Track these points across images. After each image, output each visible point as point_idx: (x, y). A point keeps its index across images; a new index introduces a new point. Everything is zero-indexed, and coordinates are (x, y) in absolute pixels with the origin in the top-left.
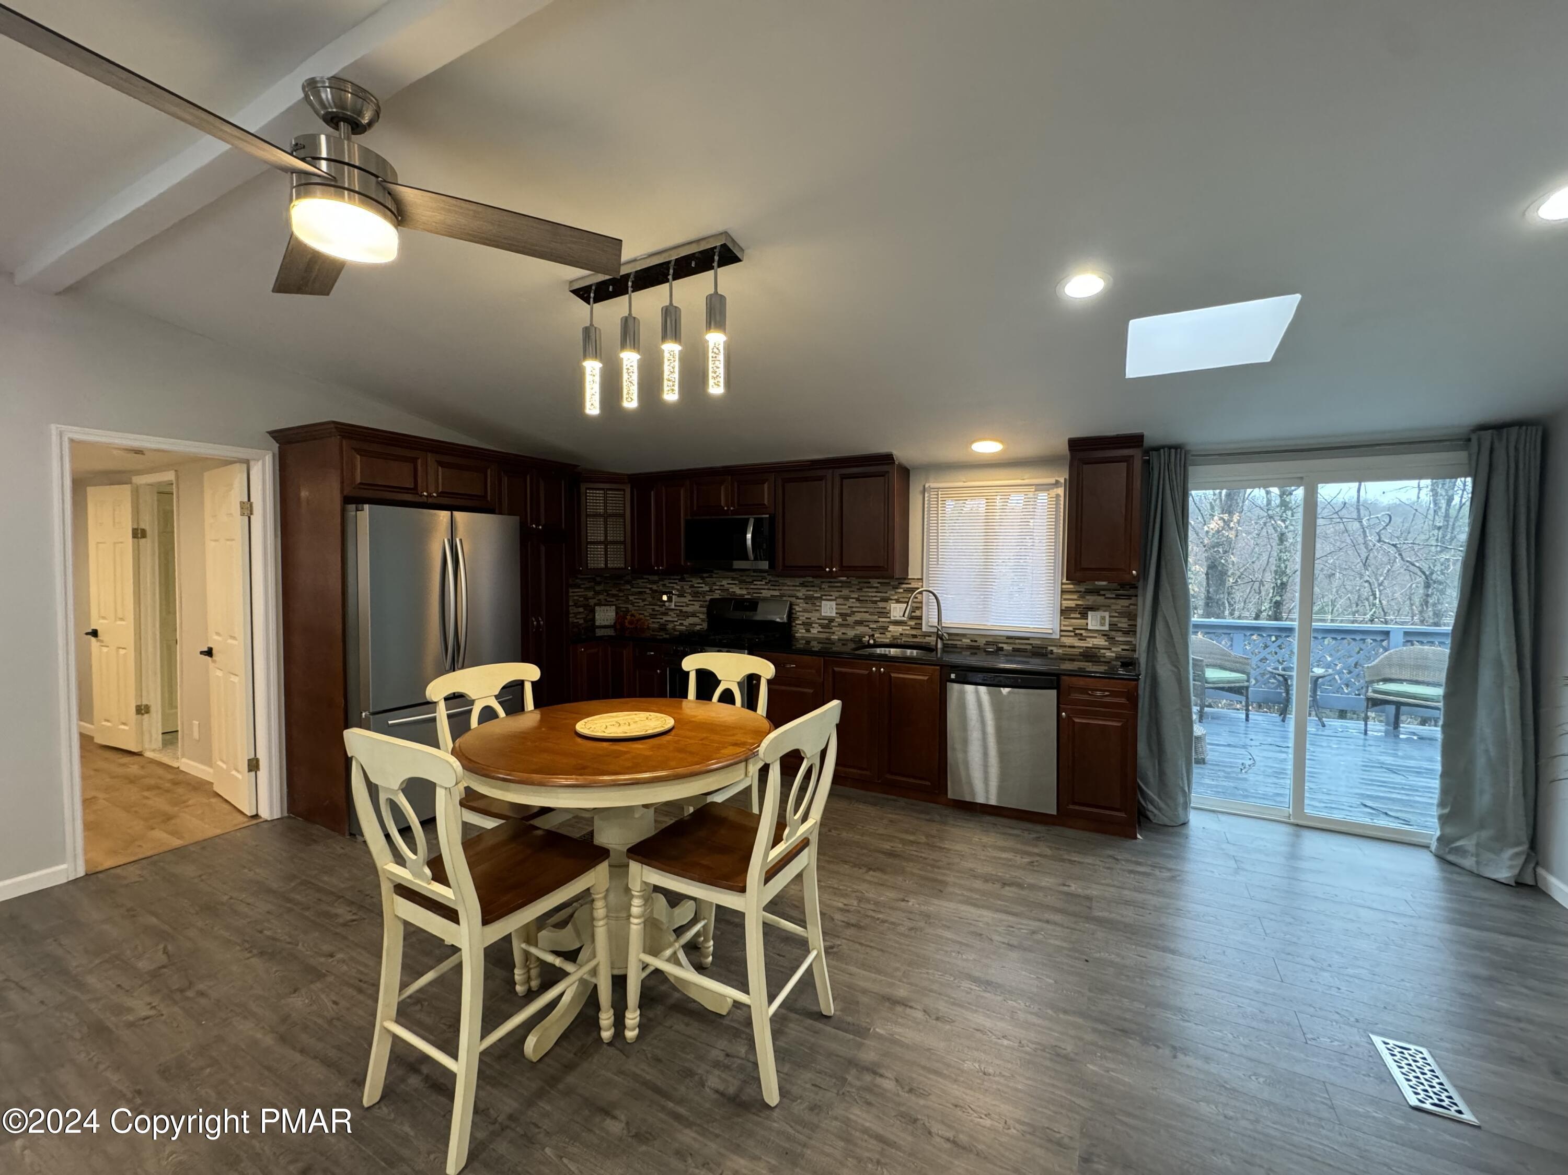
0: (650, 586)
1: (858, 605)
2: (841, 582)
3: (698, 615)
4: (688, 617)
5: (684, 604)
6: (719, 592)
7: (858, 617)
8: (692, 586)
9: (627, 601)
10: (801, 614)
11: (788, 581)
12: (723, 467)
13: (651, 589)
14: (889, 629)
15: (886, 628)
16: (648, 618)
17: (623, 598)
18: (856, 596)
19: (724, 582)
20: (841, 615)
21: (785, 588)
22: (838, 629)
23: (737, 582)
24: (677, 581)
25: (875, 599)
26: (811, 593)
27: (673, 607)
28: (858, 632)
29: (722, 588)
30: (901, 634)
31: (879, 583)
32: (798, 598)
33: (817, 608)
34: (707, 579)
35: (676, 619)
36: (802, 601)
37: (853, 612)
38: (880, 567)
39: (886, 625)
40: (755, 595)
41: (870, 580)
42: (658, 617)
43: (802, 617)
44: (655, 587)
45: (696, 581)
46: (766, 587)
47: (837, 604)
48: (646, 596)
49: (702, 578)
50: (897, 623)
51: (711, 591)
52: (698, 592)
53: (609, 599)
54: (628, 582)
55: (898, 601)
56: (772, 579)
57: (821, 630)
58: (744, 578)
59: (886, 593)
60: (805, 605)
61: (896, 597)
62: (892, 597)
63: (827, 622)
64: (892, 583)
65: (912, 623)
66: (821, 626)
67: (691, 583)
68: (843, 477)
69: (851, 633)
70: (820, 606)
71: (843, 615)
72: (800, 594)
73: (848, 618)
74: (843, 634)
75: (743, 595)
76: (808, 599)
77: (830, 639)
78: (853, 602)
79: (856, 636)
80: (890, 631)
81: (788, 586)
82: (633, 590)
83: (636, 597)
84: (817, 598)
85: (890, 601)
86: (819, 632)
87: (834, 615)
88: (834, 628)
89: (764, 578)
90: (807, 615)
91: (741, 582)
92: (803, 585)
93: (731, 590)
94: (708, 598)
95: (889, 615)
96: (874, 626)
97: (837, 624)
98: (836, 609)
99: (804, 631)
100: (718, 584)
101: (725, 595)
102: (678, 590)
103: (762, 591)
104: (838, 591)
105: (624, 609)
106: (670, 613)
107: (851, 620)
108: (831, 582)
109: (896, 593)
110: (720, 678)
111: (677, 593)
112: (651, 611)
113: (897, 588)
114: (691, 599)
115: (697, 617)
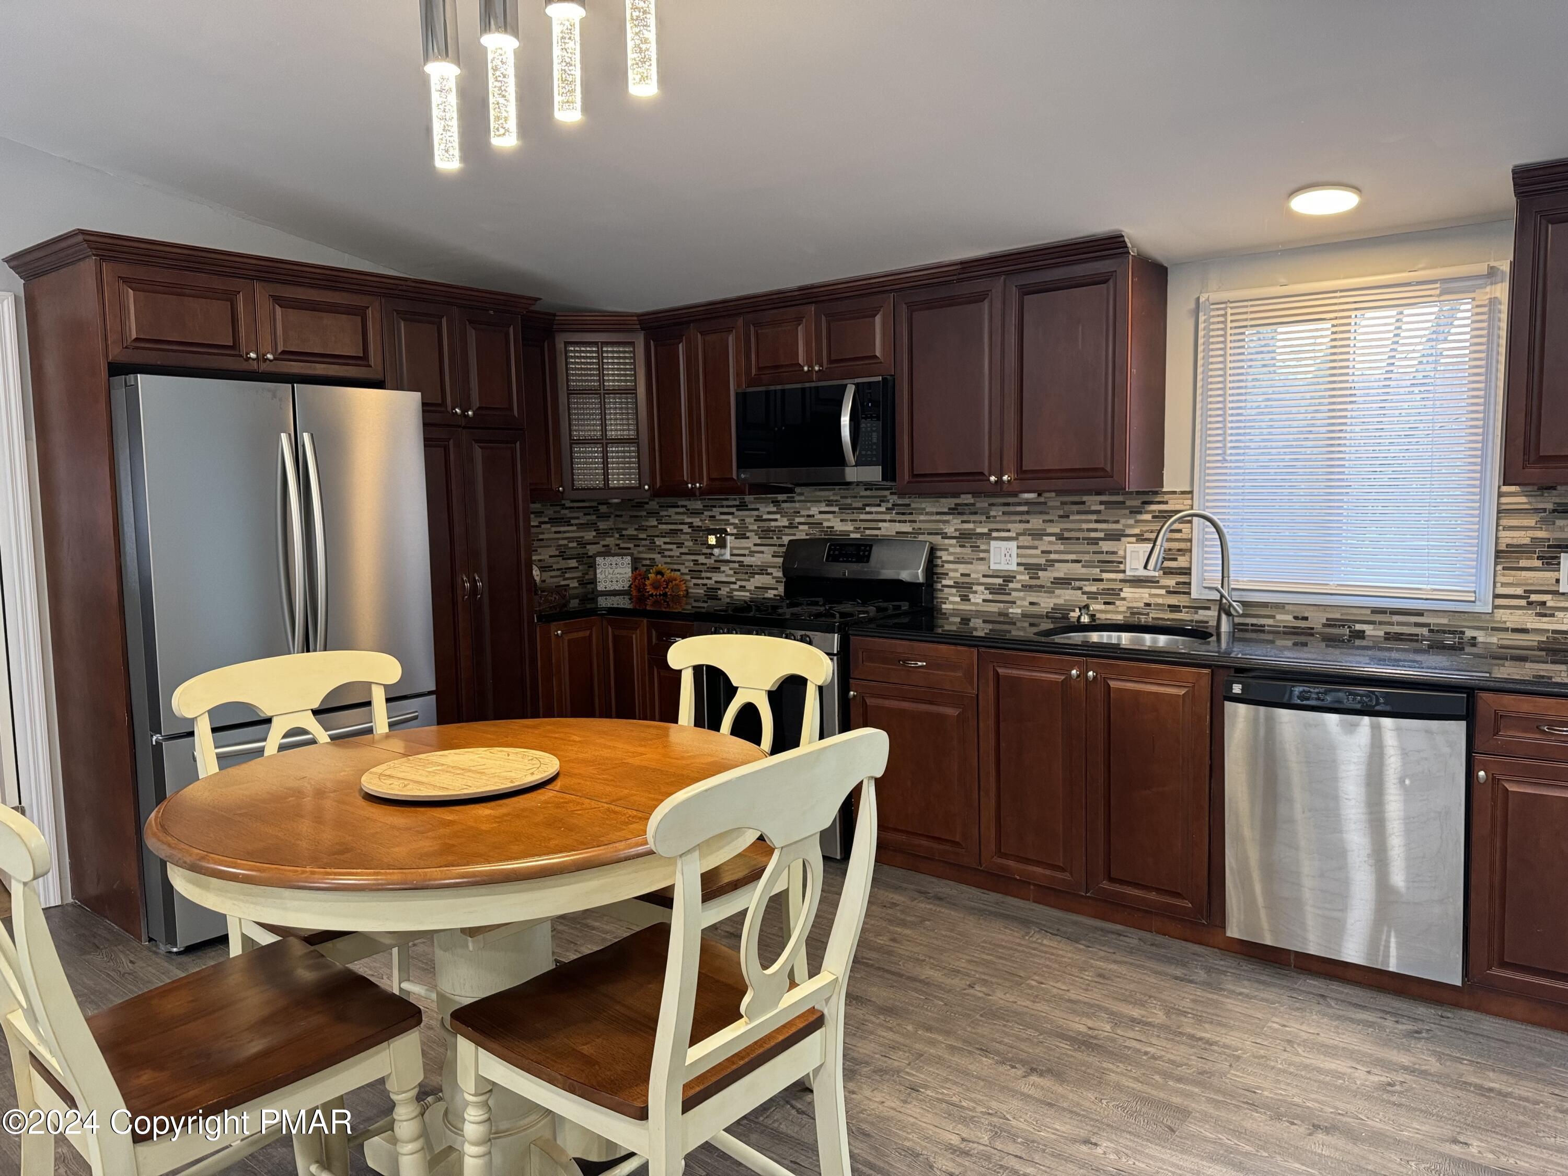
0: (690, 520)
1: (1062, 548)
2: (1027, 503)
3: (770, 570)
4: (753, 574)
5: (747, 552)
6: (806, 527)
7: (1061, 571)
8: (759, 519)
9: (652, 548)
10: (951, 566)
11: (929, 506)
13: (691, 525)
14: (1123, 595)
15: (1116, 593)
16: (688, 577)
17: (647, 542)
18: (1057, 530)
19: (814, 510)
20: (1028, 567)
21: (922, 518)
22: (1022, 594)
23: (836, 509)
24: (734, 510)
25: (1093, 535)
26: (971, 526)
27: (728, 557)
28: (1061, 601)
29: (810, 520)
30: (1148, 605)
31: (1101, 503)
32: (945, 536)
33: (982, 555)
34: (784, 505)
35: (733, 579)
36: (954, 541)
37: (1051, 563)
38: (1095, 469)
39: (1117, 586)
40: (868, 532)
41: (1085, 498)
42: (704, 575)
43: (953, 572)
44: (697, 521)
45: (766, 509)
46: (888, 517)
47: (1018, 547)
48: (683, 537)
49: (776, 502)
50: (1137, 582)
51: (791, 526)
52: (769, 530)
53: (622, 545)
54: (651, 514)
55: (1140, 538)
56: (900, 502)
57: (990, 597)
58: (849, 501)
59: (1117, 522)
60: (958, 550)
61: (1136, 531)
62: (1128, 532)
63: (1000, 581)
64: (1128, 503)
65: (1171, 582)
66: (991, 589)
67: (756, 513)
68: (1026, 291)
69: (1046, 603)
70: (988, 551)
71: (1032, 569)
72: (950, 530)
73: (1041, 573)
74: (1031, 603)
75: (847, 533)
76: (964, 537)
77: (1006, 615)
78: (1050, 543)
79: (1055, 609)
80: (1124, 599)
81: (927, 514)
82: (662, 527)
83: (667, 540)
84: (982, 534)
85: (1123, 539)
86: (984, 601)
87: (1014, 567)
88: (1014, 594)
89: (883, 500)
90: (963, 568)
91: (843, 508)
92: (955, 511)
93: (826, 524)
94: (786, 539)
95: (1122, 567)
96: (1094, 589)
97: (1019, 586)
98: (1018, 555)
99: (958, 599)
100: (803, 513)
101: (816, 533)
102: (735, 526)
103: (881, 525)
104: (1021, 521)
105: (648, 562)
106: (723, 568)
107: (1046, 576)
108: (1008, 504)
109: (1137, 521)
110: (735, 683)
111: (735, 531)
112: (692, 564)
113: (1140, 513)
114: (759, 541)
115: (768, 574)
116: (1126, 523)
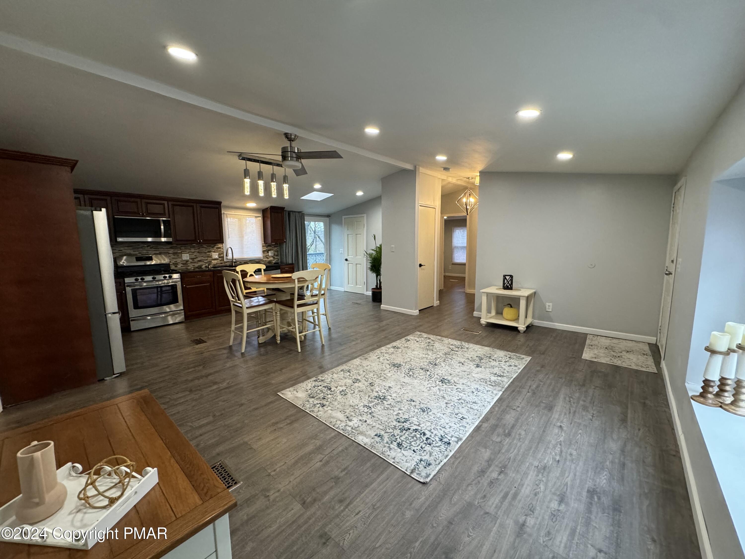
1: (199, 254)
2: (191, 246)
7: (199, 259)
10: (172, 260)
15: (211, 262)
20: (191, 258)
21: (162, 250)
23: (131, 248)
30: (217, 263)
33: (180, 257)
36: (172, 254)
37: (197, 257)
46: (151, 250)
50: (215, 259)
55: (214, 252)
60: (173, 256)
63: (185, 262)
64: (212, 246)
65: (220, 259)
66: (183, 264)
69: (196, 265)
71: (193, 259)
72: (170, 252)
74: (194, 266)
76: (175, 253)
77: (187, 268)
79: (199, 266)
81: (164, 249)
84: (179, 253)
85: (212, 252)
86: (182, 266)
87: (188, 259)
88: (189, 264)
90: (175, 260)
92: (171, 248)
93: (127, 252)
95: (211, 257)
96: (206, 261)
99: (174, 267)
103: (149, 252)
104: (189, 250)
107: (196, 260)
108: (186, 246)
109: (213, 249)
113: (214, 247)
116: (211, 249)
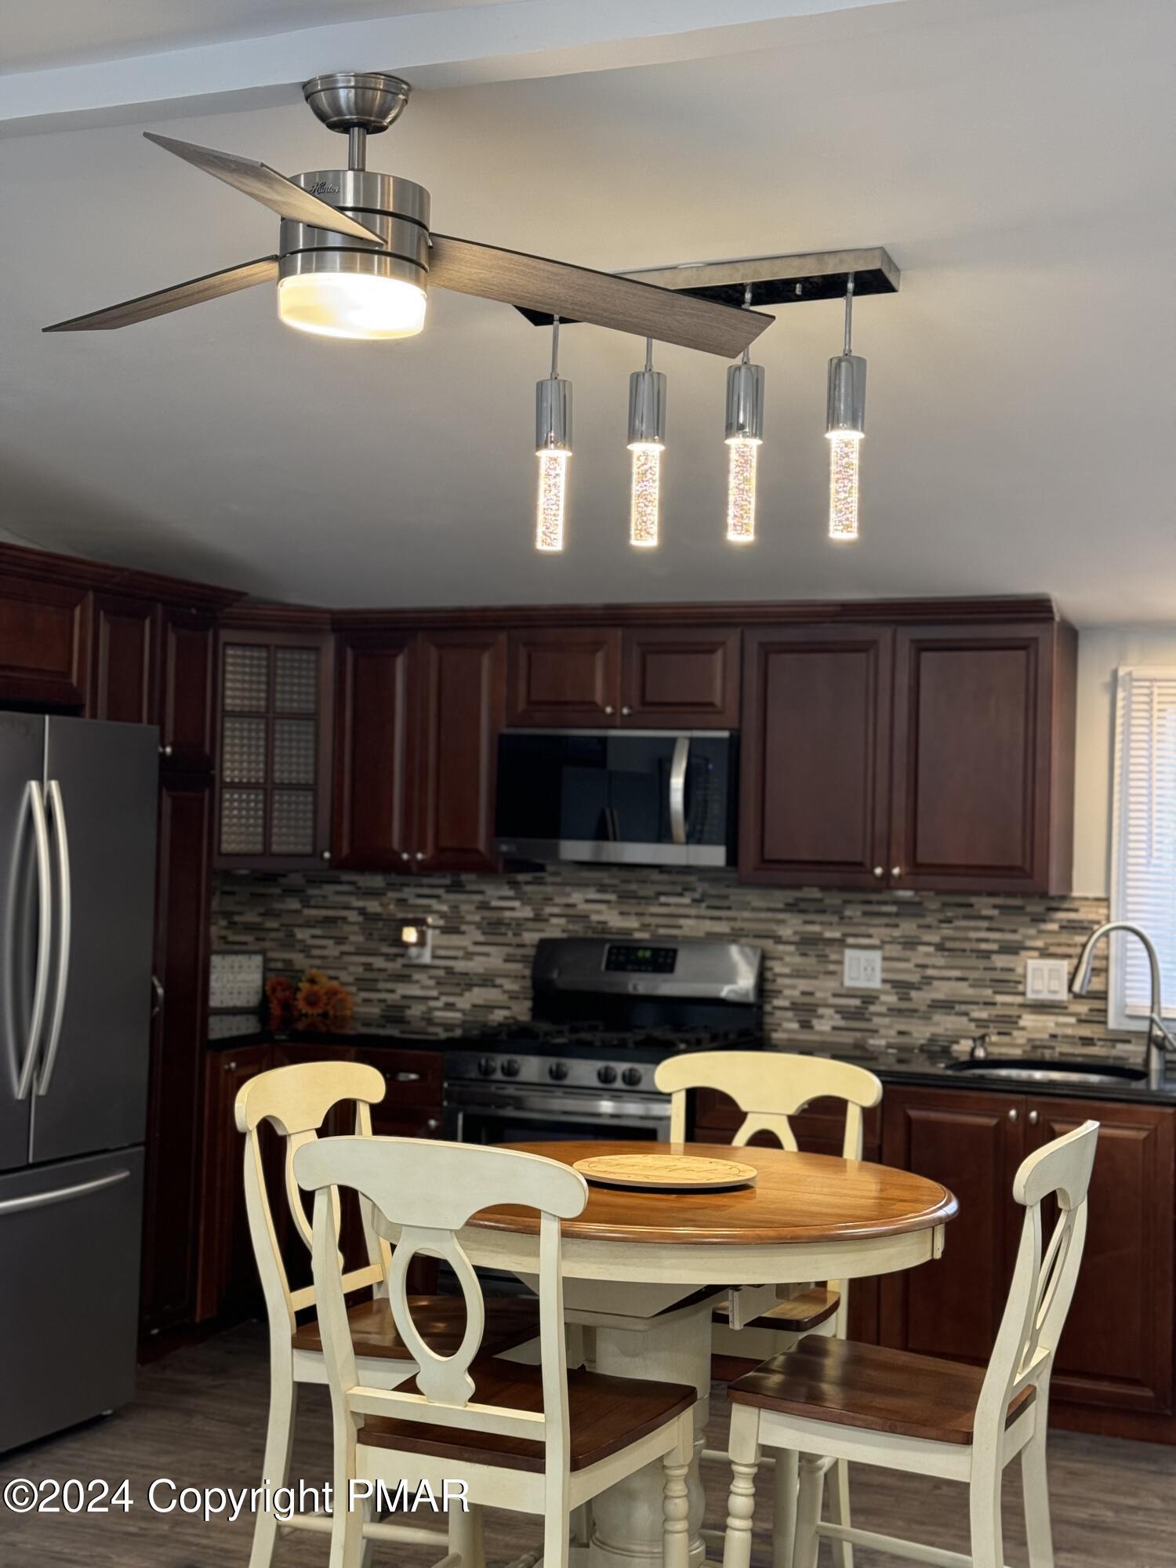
0: (360, 904)
1: (941, 961)
2: (897, 902)
3: (499, 981)
4: (469, 986)
5: (460, 953)
6: (562, 921)
7: (941, 991)
8: (484, 906)
9: (289, 942)
10: (787, 981)
11: (754, 898)
12: (608, 607)
13: (362, 911)
14: (1022, 1023)
15: (1013, 1021)
16: (353, 989)
17: (281, 935)
18: (936, 939)
19: (576, 897)
20: (896, 985)
21: (746, 914)
22: (886, 1021)
23: (612, 897)
24: (441, 892)
25: (984, 946)
26: (816, 928)
27: (427, 958)
28: (939, 1030)
29: (570, 911)
30: (1054, 1036)
31: (995, 907)
32: (778, 940)
33: (832, 967)
34: (528, 889)
35: (434, 993)
36: (791, 948)
37: (928, 980)
38: (1011, 868)
39: (1014, 1012)
40: (662, 931)
41: (973, 900)
42: (381, 985)
43: (790, 990)
44: (373, 906)
45: (497, 894)
46: (693, 912)
47: (885, 959)
48: (346, 928)
49: (514, 884)
50: (1042, 1007)
51: (538, 918)
52: (499, 923)
53: (232, 938)
54: (291, 892)
55: (1045, 954)
56: (713, 892)
57: (842, 1023)
58: (633, 887)
59: (1014, 931)
60: (798, 960)
61: (1039, 943)
62: (1029, 943)
63: (856, 1002)
64: (1030, 909)
65: (1082, 1008)
66: (844, 1012)
67: (478, 898)
68: (922, 647)
69: (921, 1032)
70: (840, 962)
71: (902, 988)
72: (786, 932)
73: (914, 994)
74: (901, 1033)
75: (629, 931)
76: (807, 943)
77: (865, 1047)
78: (928, 955)
79: (932, 1040)
80: (1023, 1029)
81: (754, 909)
82: (306, 912)
83: (318, 932)
84: (831, 941)
85: (1024, 953)
86: (835, 1028)
87: (876, 984)
88: (877, 1020)
89: (687, 889)
90: (803, 985)
91: (624, 897)
92: (792, 907)
93: (595, 918)
94: (531, 937)
95: (1021, 988)
96: (984, 1015)
97: (883, 1009)
98: (884, 970)
99: (795, 1026)
100: (557, 900)
101: (577, 929)
102: (442, 915)
103: (682, 921)
104: (887, 925)
105: (279, 965)
106: (416, 976)
107: (920, 998)
108: (869, 902)
109: (1041, 932)
110: (744, 1107)
111: (441, 923)
112: (360, 969)
113: (1044, 921)
114: (481, 938)
115: (495, 986)
116: (1026, 933)
